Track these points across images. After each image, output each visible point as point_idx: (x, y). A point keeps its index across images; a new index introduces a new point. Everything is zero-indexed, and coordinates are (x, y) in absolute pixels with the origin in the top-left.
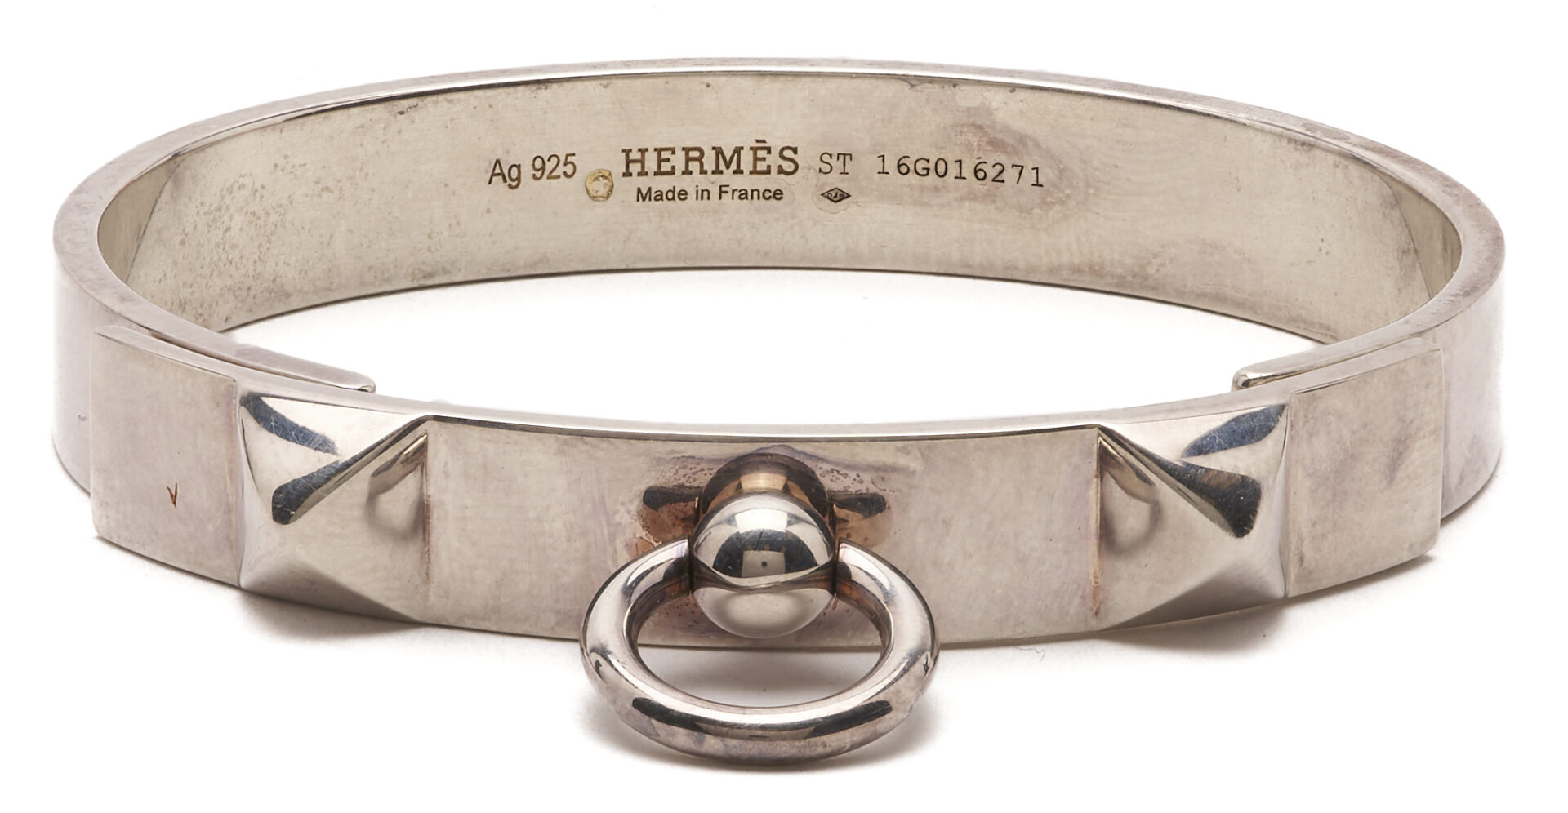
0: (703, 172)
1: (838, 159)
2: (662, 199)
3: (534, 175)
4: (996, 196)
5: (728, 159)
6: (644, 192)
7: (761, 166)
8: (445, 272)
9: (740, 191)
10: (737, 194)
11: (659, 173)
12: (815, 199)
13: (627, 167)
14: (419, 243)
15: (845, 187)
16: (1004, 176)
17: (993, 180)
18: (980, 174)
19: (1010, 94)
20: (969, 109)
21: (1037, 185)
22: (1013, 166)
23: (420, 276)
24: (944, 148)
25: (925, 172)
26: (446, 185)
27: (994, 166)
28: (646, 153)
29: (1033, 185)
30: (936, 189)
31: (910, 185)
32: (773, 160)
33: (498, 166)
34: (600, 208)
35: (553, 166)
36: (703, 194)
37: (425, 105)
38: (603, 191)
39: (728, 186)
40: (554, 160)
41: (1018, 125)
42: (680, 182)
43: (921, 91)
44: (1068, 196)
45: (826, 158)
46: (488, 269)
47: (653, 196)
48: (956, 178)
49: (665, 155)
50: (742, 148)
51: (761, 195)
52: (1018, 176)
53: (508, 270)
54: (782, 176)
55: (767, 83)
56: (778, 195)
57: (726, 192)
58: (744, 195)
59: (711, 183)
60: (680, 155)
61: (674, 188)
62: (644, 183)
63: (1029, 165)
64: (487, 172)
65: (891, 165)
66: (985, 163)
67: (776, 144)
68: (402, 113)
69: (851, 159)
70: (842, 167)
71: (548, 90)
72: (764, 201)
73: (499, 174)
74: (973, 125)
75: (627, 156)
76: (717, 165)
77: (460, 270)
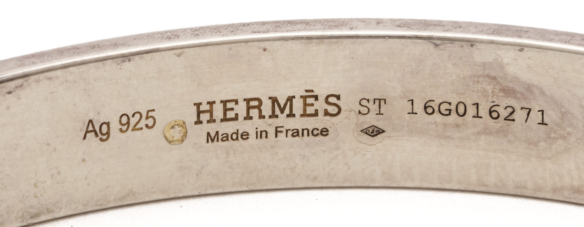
0: (261, 117)
1: (374, 103)
2: (227, 139)
3: (121, 128)
4: (507, 132)
5: (282, 106)
6: (213, 135)
7: (310, 110)
8: (49, 211)
9: (293, 130)
10: (290, 133)
11: (225, 119)
12: (356, 135)
13: (198, 116)
14: (27, 192)
15: (380, 125)
16: (514, 116)
17: (505, 119)
18: (495, 115)
19: (519, 52)
20: (484, 64)
21: (543, 123)
22: (522, 108)
23: (28, 217)
24: (463, 94)
25: (448, 112)
26: (48, 145)
27: (505, 109)
28: (214, 105)
29: (539, 123)
30: (457, 126)
31: (435, 122)
32: (320, 105)
33: (90, 125)
34: (177, 151)
35: (137, 121)
36: (262, 134)
37: (29, 84)
38: (178, 136)
39: (283, 127)
40: (137, 116)
41: (526, 76)
42: (242, 126)
43: (443, 50)
44: (569, 134)
45: (364, 102)
46: (84, 205)
47: (220, 137)
48: (474, 117)
49: (229, 105)
50: (294, 97)
51: (310, 133)
52: (526, 116)
53: (101, 205)
54: (328, 117)
55: (314, 47)
56: (324, 132)
57: (281, 132)
58: (296, 133)
59: (268, 125)
60: (243, 105)
61: (238, 130)
62: (212, 128)
63: (535, 108)
64: (81, 130)
65: (419, 107)
66: (499, 106)
67: (322, 93)
68: (10, 93)
69: (385, 103)
70: (378, 110)
71: (131, 62)
72: (313, 137)
73: (91, 131)
74: (488, 76)
75: (198, 108)
76: (273, 111)
77: (61, 209)
